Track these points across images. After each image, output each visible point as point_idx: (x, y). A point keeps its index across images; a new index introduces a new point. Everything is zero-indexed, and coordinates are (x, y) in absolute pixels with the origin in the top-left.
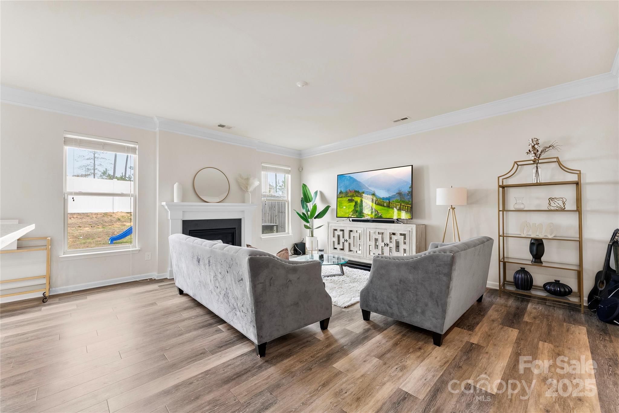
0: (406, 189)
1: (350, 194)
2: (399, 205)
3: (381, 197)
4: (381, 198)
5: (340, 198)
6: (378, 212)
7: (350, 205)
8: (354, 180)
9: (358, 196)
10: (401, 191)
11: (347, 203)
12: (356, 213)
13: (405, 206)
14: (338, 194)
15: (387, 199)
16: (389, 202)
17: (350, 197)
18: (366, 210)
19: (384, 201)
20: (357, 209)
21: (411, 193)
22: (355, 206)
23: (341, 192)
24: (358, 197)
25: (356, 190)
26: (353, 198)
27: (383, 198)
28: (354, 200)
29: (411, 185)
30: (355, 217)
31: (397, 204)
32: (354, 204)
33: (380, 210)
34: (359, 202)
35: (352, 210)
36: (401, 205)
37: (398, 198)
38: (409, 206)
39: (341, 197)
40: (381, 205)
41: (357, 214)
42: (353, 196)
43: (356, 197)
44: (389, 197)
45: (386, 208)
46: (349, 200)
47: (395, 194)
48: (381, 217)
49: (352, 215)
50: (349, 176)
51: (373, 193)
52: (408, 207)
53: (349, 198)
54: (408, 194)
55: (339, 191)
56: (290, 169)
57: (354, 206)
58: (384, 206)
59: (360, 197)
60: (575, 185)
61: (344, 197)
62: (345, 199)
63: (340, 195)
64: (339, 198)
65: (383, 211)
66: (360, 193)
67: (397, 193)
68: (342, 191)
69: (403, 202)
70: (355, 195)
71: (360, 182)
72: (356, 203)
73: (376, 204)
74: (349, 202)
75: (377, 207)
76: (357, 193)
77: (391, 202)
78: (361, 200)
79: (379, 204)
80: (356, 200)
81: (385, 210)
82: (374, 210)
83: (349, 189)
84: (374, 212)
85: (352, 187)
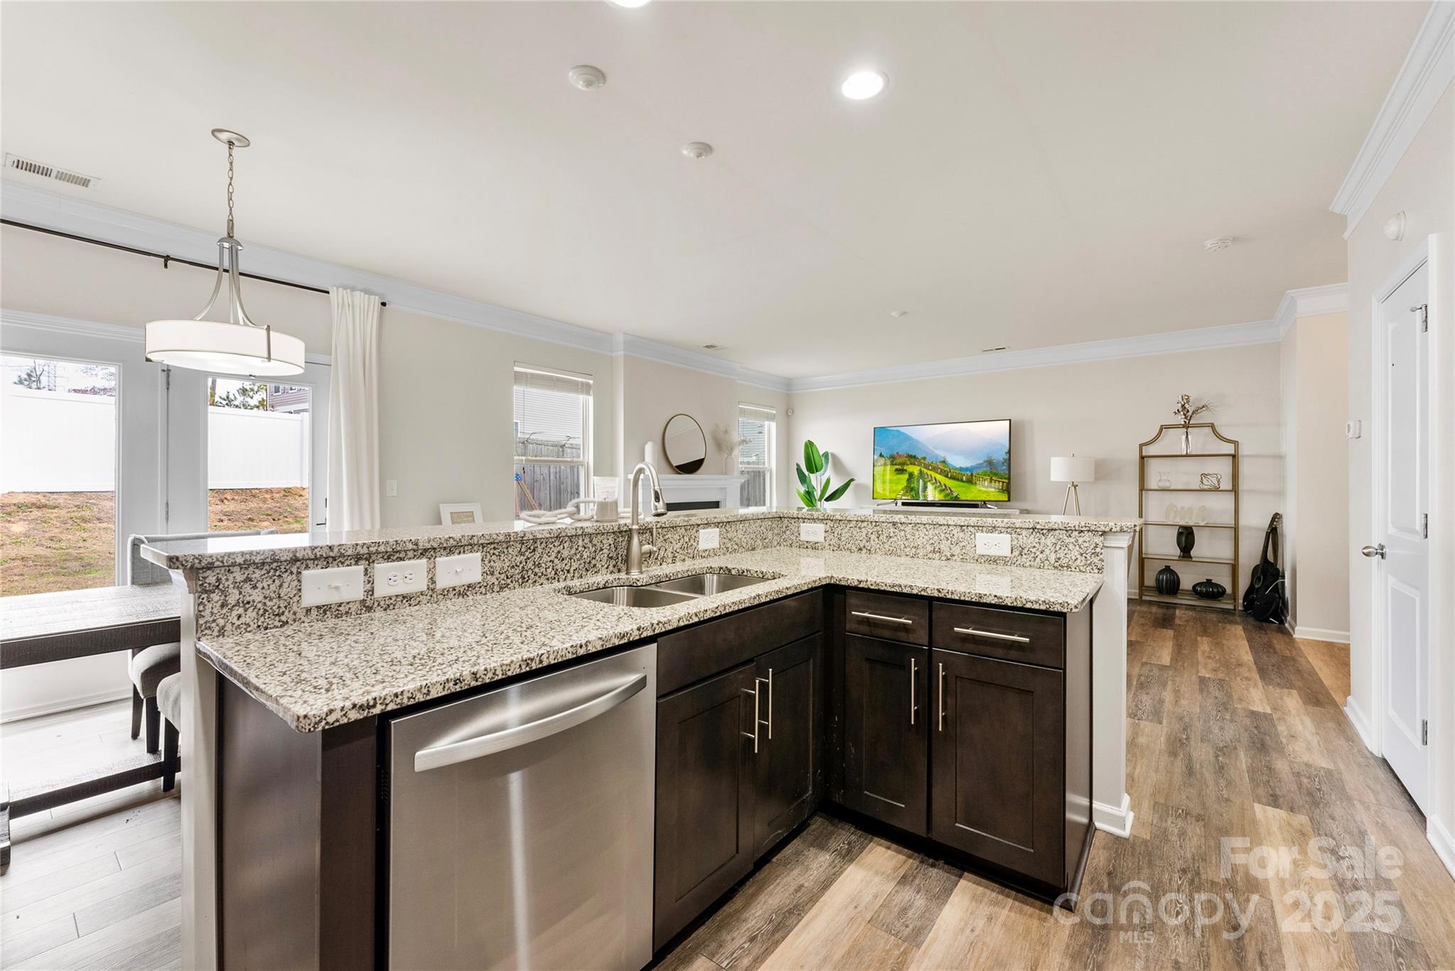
0: (1000, 456)
1: (898, 461)
2: (988, 480)
3: (958, 466)
4: (957, 468)
5: (879, 466)
6: (953, 489)
7: (900, 479)
8: (908, 438)
9: (915, 464)
10: (993, 458)
11: (895, 476)
12: (911, 491)
13: (999, 482)
14: (875, 459)
15: (967, 469)
16: (972, 475)
17: (899, 465)
18: (930, 487)
19: (963, 473)
20: (912, 485)
21: (1008, 462)
22: (908, 480)
23: (881, 457)
24: (915, 466)
25: (910, 454)
26: (905, 468)
27: (961, 468)
28: (906, 470)
29: (1008, 449)
30: (909, 498)
31: (985, 477)
32: (906, 476)
33: (956, 487)
34: (916, 473)
35: (903, 486)
36: (991, 479)
37: (988, 469)
38: (1004, 480)
39: (882, 465)
40: (958, 480)
41: (912, 493)
42: (904, 464)
43: (910, 466)
44: (971, 466)
45: (966, 484)
46: (896, 470)
47: (981, 462)
48: (957, 498)
49: (904, 495)
50: (898, 431)
51: (942, 460)
52: (1003, 482)
53: (897, 467)
54: (1003, 463)
55: (877, 454)
56: (775, 412)
57: (906, 480)
58: (962, 481)
59: (920, 466)
60: (1231, 458)
61: (888, 465)
62: (888, 468)
63: (880, 460)
64: (876, 466)
65: (960, 489)
66: (918, 458)
67: (985, 462)
68: (883, 454)
69: (995, 475)
70: (909, 463)
71: (917, 441)
72: (911, 475)
73: (947, 476)
74: (898, 474)
75: (949, 483)
76: (912, 459)
77: (974, 474)
78: (921, 471)
79: (953, 478)
80: (911, 471)
81: (962, 486)
82: (944, 487)
83: (896, 451)
84: (944, 490)
85: (903, 449)
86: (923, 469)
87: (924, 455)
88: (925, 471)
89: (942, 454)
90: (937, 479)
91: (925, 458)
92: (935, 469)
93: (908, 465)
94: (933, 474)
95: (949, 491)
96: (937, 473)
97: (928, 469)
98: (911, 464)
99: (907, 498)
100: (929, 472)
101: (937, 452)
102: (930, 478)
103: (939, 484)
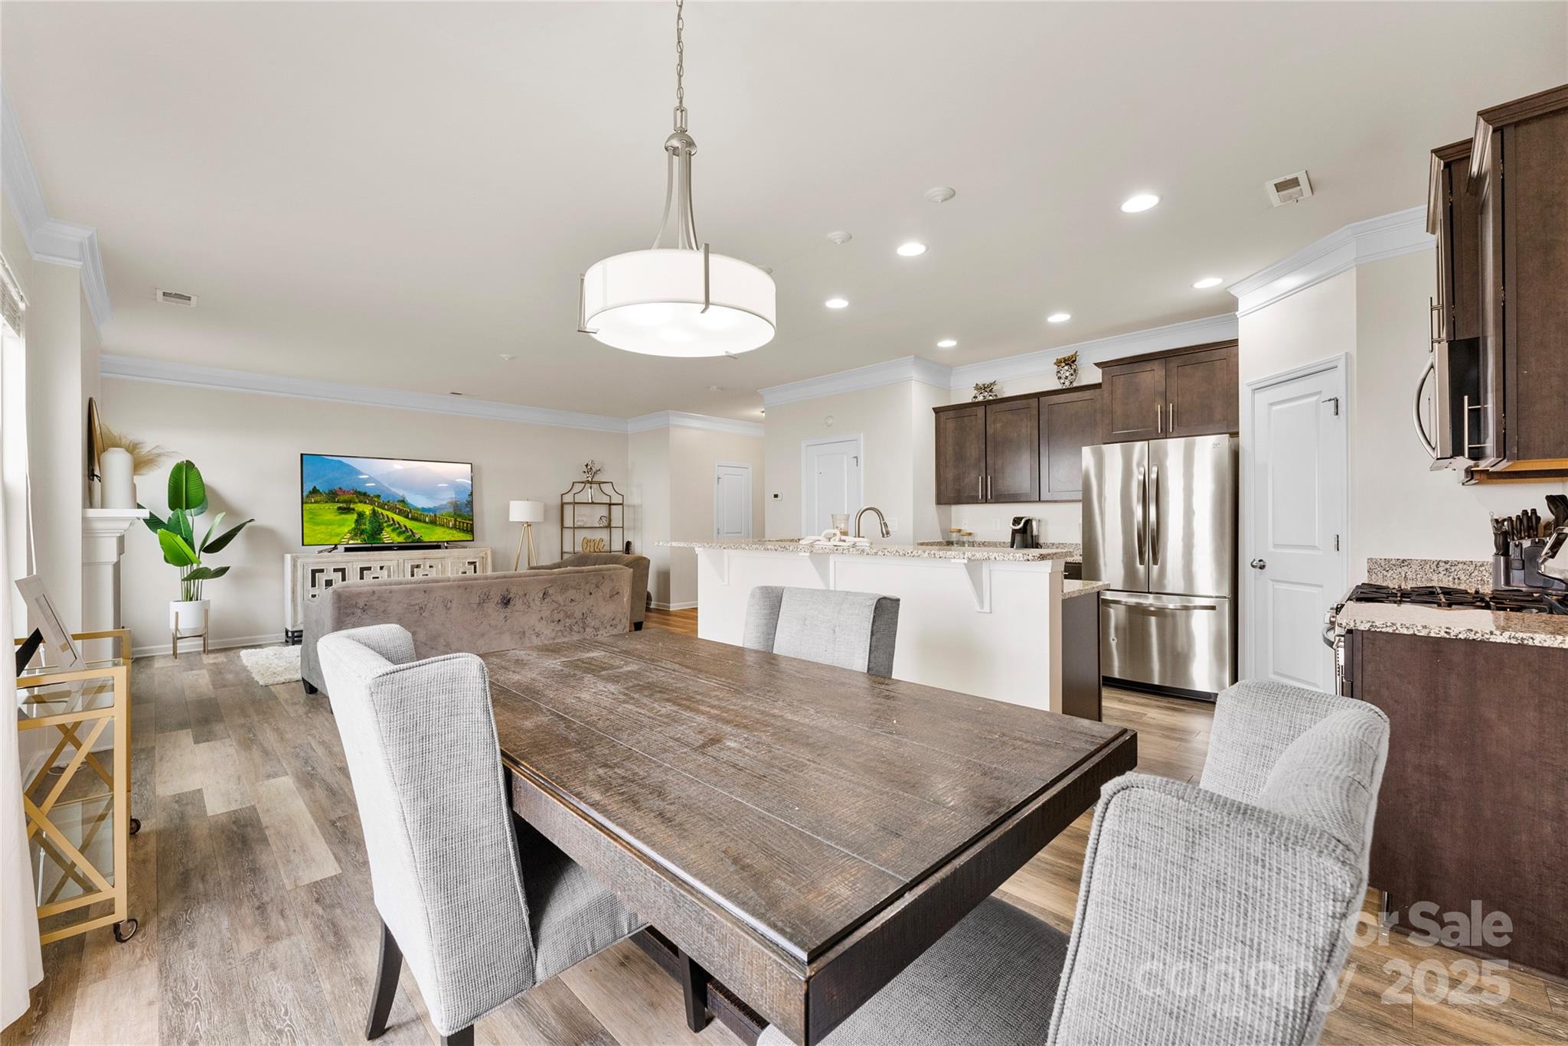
0: (465, 498)
1: (342, 498)
2: (453, 522)
3: (420, 506)
4: (418, 509)
5: (312, 503)
6: (414, 531)
7: (344, 520)
8: (354, 471)
9: (365, 503)
10: (455, 500)
11: (337, 516)
12: (361, 534)
13: (463, 523)
14: (305, 494)
15: (429, 510)
16: (435, 515)
17: (342, 502)
18: (386, 529)
19: (426, 514)
20: (363, 527)
21: (470, 503)
22: (357, 521)
23: (315, 491)
24: (366, 505)
25: (358, 490)
26: (352, 506)
27: (423, 508)
28: (354, 509)
30: (359, 542)
31: (449, 518)
32: (355, 516)
33: (417, 529)
34: (368, 513)
35: (350, 528)
36: (455, 521)
37: (451, 510)
39: (316, 502)
40: (420, 521)
41: (363, 536)
42: (351, 502)
43: (359, 504)
44: (434, 507)
45: (429, 526)
46: (339, 508)
47: (445, 503)
48: (419, 540)
49: (351, 538)
50: (336, 461)
51: (402, 499)
52: (467, 524)
53: (341, 505)
54: (465, 505)
55: (308, 488)
57: (354, 521)
58: (425, 522)
59: (371, 504)
61: (326, 502)
62: (327, 505)
63: (310, 496)
64: (306, 503)
65: (422, 530)
66: (369, 496)
67: (448, 503)
68: (317, 488)
69: (459, 516)
70: (357, 501)
71: (367, 477)
72: (361, 515)
73: (407, 517)
74: (343, 513)
75: (409, 524)
76: (363, 496)
77: (438, 515)
78: (374, 510)
79: (414, 519)
80: (361, 510)
81: (426, 528)
82: (404, 529)
83: (338, 486)
84: (404, 532)
85: (347, 484)
86: (376, 508)
87: (377, 493)
88: (380, 510)
89: (401, 493)
90: (395, 520)
91: (378, 496)
92: (393, 509)
93: (355, 503)
94: (391, 515)
95: (410, 533)
96: (395, 513)
97: (384, 509)
98: (361, 502)
99: (356, 542)
100: (385, 513)
101: (393, 490)
102: (386, 519)
103: (397, 526)
